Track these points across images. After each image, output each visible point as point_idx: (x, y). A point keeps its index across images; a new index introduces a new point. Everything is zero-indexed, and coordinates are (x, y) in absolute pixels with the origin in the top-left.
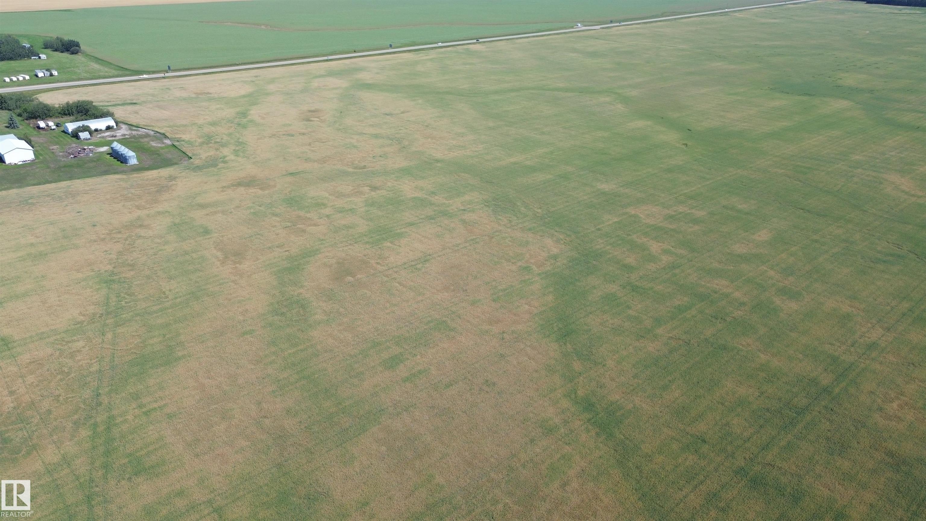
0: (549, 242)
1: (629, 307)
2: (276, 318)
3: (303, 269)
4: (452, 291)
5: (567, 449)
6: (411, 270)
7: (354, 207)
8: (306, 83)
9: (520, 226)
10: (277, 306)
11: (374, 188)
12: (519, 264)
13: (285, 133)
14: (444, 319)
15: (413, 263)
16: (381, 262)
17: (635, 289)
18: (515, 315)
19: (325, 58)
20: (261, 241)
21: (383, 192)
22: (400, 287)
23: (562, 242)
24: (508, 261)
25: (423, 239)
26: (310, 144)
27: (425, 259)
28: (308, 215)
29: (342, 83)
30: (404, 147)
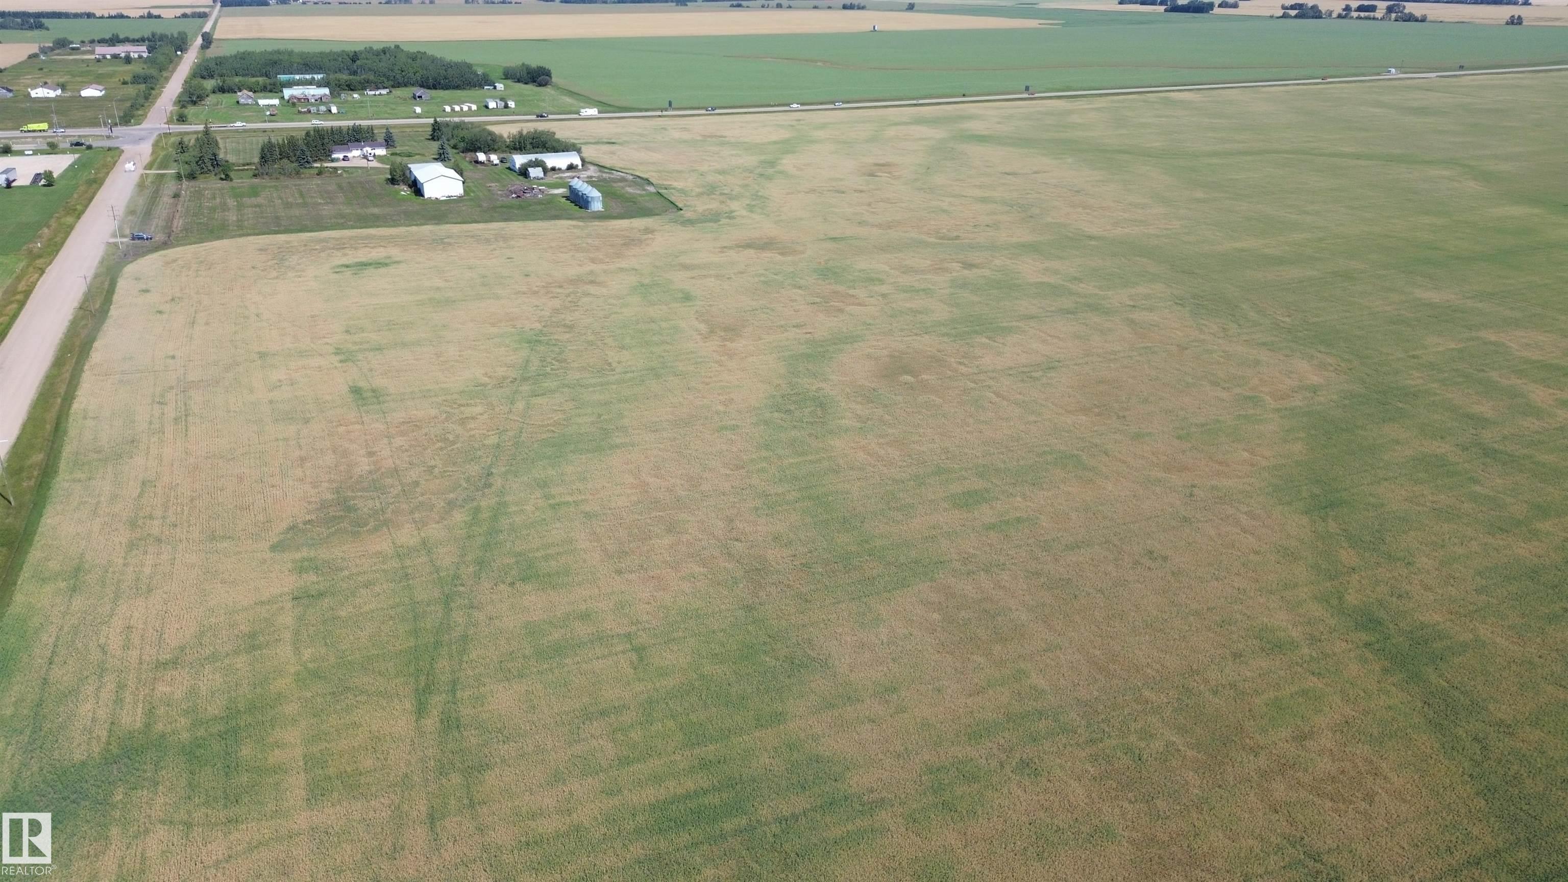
0: (1302, 365)
1: (1476, 481)
2: (776, 415)
3: (831, 358)
4: (1095, 416)
5: (1312, 682)
6: (1020, 379)
7: (932, 287)
8: (876, 131)
9: (1245, 337)
10: (780, 400)
11: (969, 266)
12: (1238, 390)
13: (831, 188)
14: (1076, 452)
15: (1025, 369)
16: (967, 363)
17: (1488, 453)
18: (1220, 463)
19: (915, 102)
20: (771, 318)
21: (987, 272)
22: (995, 399)
23: (1331, 368)
24: (1215, 384)
25: (1049, 338)
26: (869, 205)
27: (1050, 366)
28: (851, 292)
29: (937, 134)
30: (1031, 217)
